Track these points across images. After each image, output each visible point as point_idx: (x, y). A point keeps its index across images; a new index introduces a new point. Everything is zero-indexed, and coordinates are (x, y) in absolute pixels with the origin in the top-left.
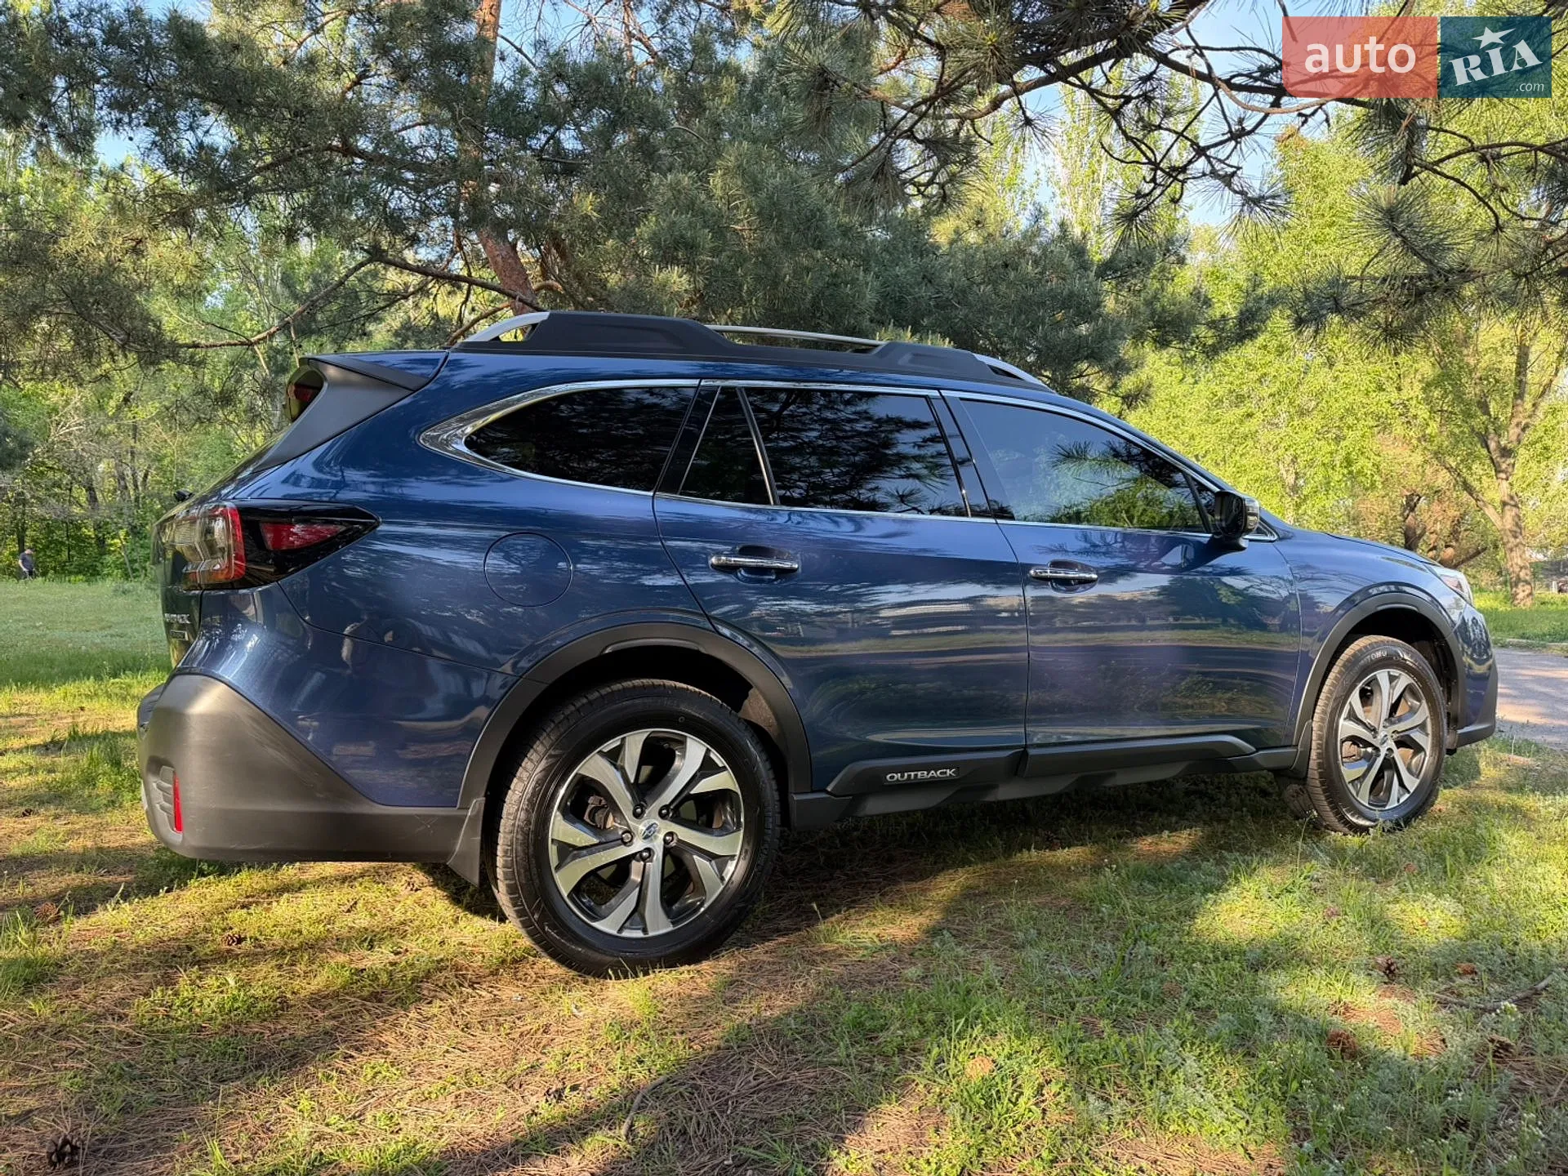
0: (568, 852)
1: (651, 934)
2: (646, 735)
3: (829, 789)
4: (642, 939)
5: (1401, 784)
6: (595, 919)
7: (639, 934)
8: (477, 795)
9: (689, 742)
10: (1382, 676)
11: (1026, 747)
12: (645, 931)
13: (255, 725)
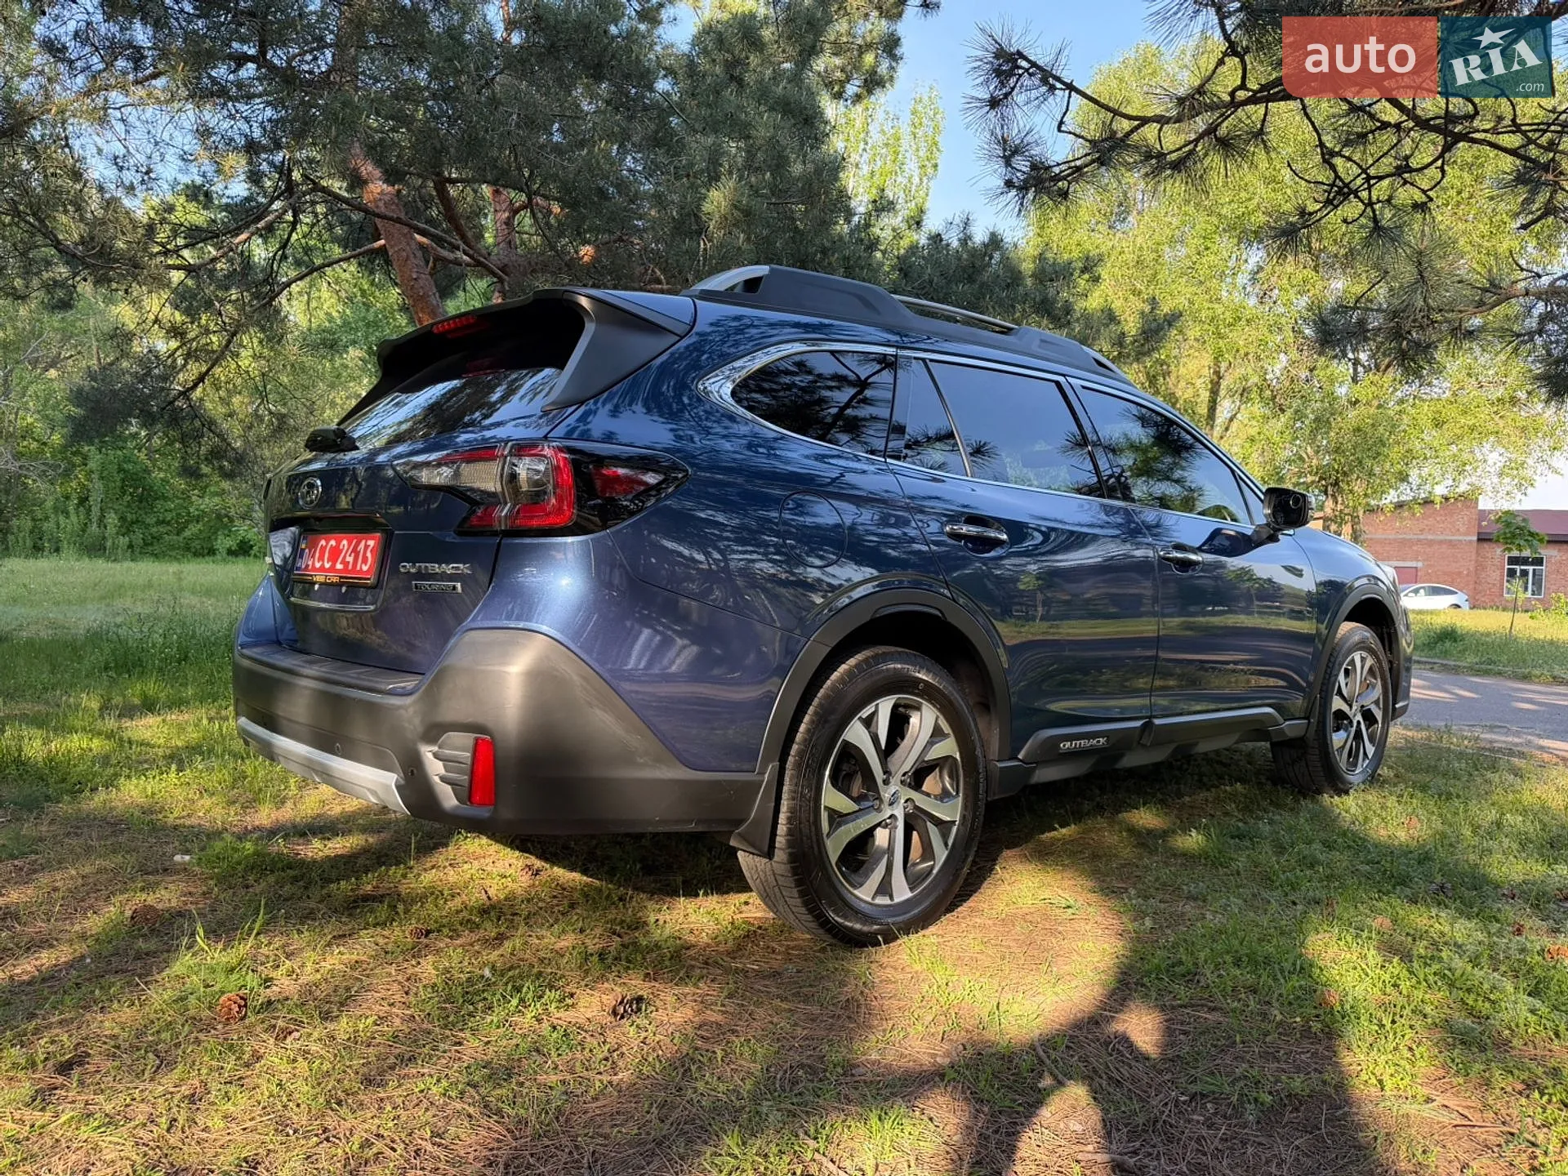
0: (837, 818)
1: (897, 900)
2: (893, 702)
3: (1020, 757)
4: (890, 906)
5: (1365, 753)
6: (855, 887)
7: (888, 902)
8: (773, 761)
9: (924, 708)
10: (1357, 656)
11: (1150, 717)
12: (891, 898)
13: (584, 684)
